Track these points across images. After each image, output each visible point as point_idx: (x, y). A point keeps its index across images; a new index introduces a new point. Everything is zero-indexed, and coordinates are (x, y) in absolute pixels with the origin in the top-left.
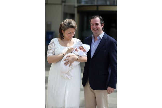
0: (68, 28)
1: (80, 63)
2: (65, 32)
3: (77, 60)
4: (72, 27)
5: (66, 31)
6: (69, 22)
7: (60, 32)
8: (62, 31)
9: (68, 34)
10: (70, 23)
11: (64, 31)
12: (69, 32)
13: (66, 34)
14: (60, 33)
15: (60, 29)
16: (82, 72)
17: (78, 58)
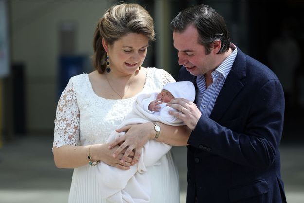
0: (123, 34)
1: (167, 148)
2: (112, 48)
3: (156, 137)
4: (138, 30)
5: (117, 44)
6: (126, 14)
7: (95, 48)
8: (104, 43)
9: (123, 53)
10: (130, 17)
11: (111, 42)
12: (127, 49)
13: (116, 55)
14: (95, 50)
15: (98, 37)
16: (181, 189)
17: (158, 128)
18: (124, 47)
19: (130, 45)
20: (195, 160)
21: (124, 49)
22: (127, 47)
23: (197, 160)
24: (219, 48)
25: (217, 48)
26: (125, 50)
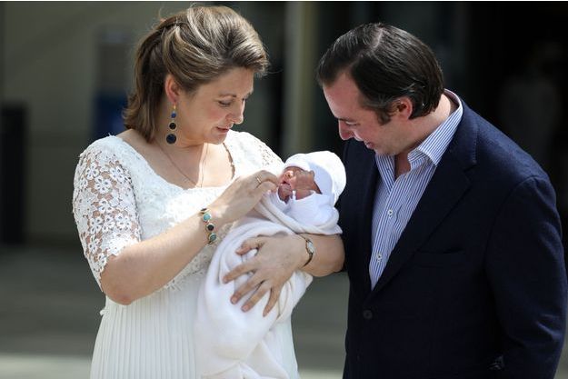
3: (308, 263)
8: (169, 87)
18: (221, 95)
19: (233, 93)
20: (365, 314)
21: (221, 99)
22: (228, 95)
23: (368, 315)
24: (409, 111)
25: (405, 112)
26: (220, 102)
